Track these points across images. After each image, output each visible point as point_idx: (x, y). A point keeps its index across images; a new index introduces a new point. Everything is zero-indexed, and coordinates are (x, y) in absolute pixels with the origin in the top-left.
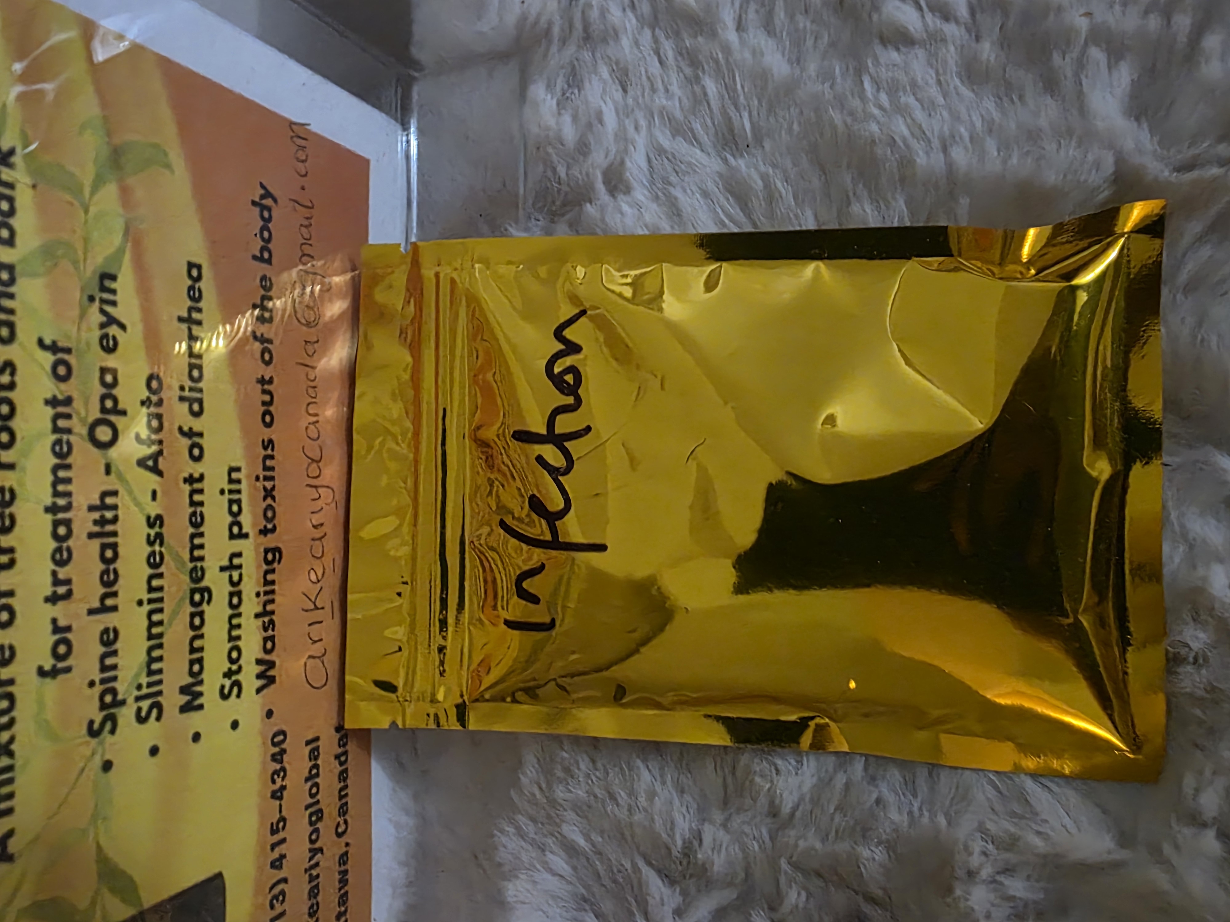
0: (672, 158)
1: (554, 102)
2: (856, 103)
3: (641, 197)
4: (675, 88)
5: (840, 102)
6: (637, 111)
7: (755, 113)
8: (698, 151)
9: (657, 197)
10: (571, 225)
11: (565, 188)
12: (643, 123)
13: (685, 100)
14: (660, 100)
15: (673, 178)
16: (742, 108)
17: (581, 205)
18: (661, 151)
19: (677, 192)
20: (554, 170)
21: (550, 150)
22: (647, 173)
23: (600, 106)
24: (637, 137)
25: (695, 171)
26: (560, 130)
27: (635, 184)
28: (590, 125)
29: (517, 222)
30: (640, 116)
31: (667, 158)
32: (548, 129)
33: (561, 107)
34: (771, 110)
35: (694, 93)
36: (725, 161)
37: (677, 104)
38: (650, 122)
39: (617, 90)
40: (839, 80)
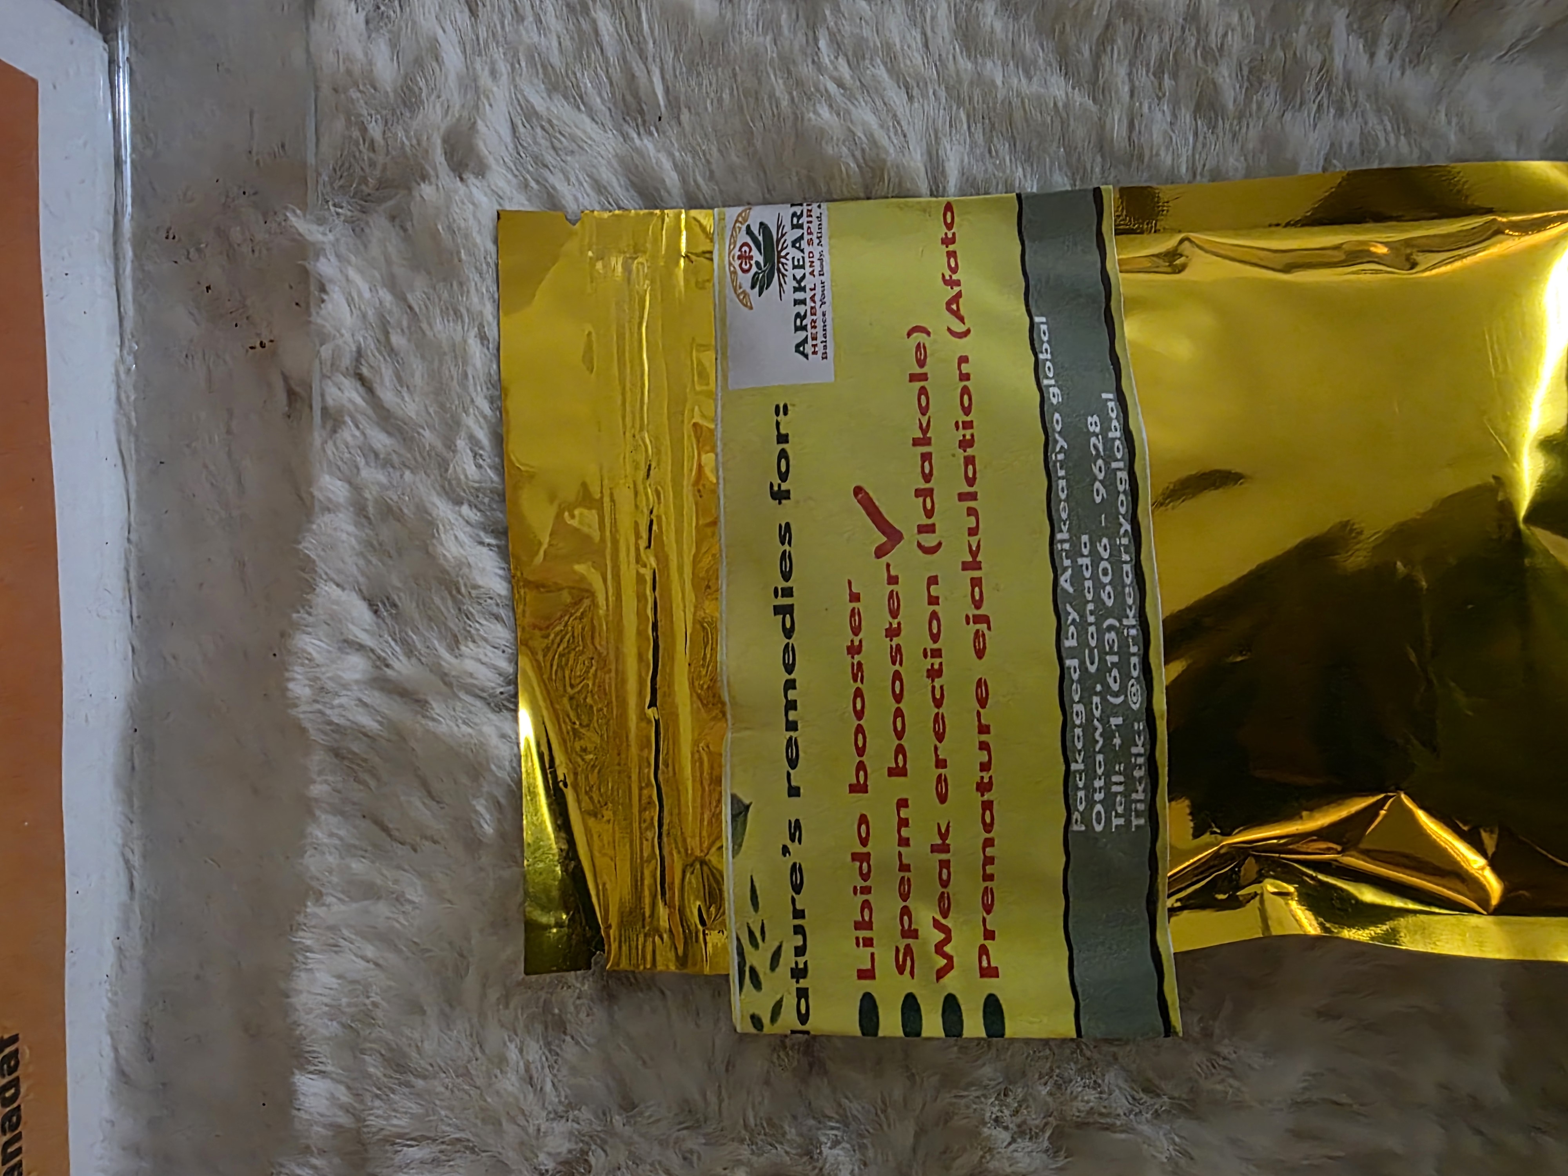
0: (549, 128)
1: (362, 15)
2: (806, 70)
3: (502, 183)
4: (551, 20)
5: (786, 65)
6: (492, 45)
7: (669, 66)
8: (587, 120)
9: (526, 186)
10: (393, 218)
11: (381, 159)
12: (503, 68)
13: (567, 43)
14: (529, 34)
15: (550, 158)
16: (650, 59)
17: (409, 189)
18: (531, 114)
19: (556, 181)
20: (364, 130)
21: (354, 94)
22: (511, 146)
23: (435, 34)
24: (495, 89)
25: (582, 148)
26: (370, 63)
27: (491, 160)
28: (419, 62)
29: (304, 206)
30: (498, 54)
31: (543, 128)
32: (349, 58)
33: (371, 26)
34: (692, 66)
35: (580, 30)
36: (626, 137)
37: (555, 44)
38: (512, 66)
39: (461, 12)
40: (785, 31)
